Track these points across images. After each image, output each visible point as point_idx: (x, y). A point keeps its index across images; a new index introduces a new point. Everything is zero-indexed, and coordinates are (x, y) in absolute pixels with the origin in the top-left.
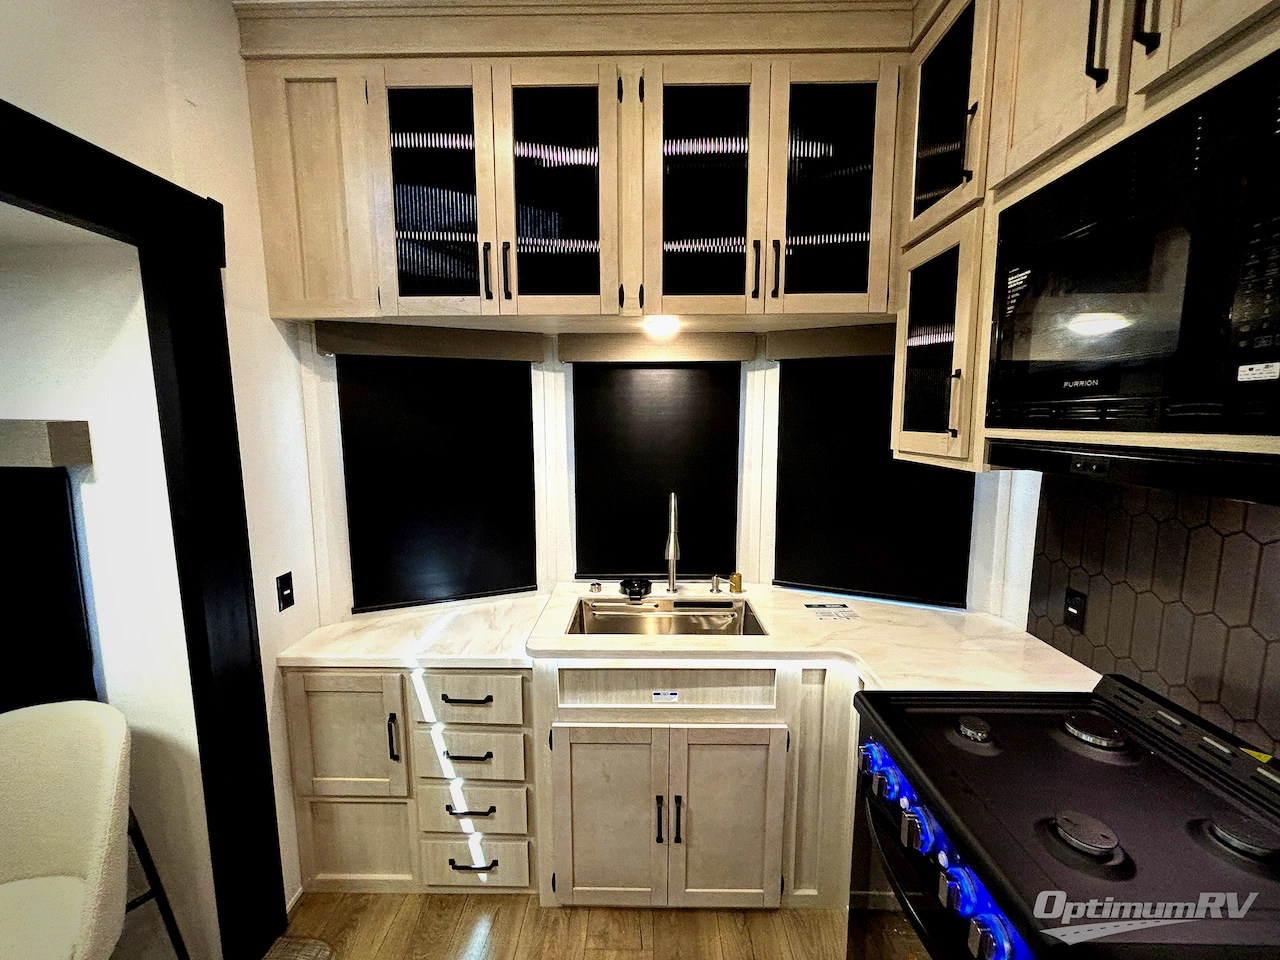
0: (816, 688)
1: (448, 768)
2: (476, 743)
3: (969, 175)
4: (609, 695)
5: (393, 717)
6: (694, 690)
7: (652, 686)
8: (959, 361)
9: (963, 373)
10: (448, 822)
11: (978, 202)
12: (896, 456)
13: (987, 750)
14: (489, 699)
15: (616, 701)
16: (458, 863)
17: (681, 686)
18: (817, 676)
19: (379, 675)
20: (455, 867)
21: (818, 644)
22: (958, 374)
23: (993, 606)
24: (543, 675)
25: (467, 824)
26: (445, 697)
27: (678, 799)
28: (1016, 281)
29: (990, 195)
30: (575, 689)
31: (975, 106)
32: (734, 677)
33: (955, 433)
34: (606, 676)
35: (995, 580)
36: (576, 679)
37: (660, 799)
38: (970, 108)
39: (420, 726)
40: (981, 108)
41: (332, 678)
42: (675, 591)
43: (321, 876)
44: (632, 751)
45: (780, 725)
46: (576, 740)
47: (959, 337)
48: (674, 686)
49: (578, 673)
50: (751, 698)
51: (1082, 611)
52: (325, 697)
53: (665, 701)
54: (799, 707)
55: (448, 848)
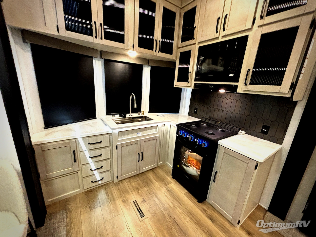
0: (163, 128)
1: (90, 160)
2: (98, 152)
3: (194, 39)
4: (128, 135)
5: (74, 151)
6: (144, 132)
7: (137, 132)
8: (190, 70)
9: (191, 72)
10: (91, 173)
11: (195, 44)
12: (175, 86)
13: (195, 127)
14: (101, 141)
15: (130, 136)
16: (93, 181)
17: (142, 131)
18: (163, 126)
19: (69, 141)
20: (93, 182)
21: (164, 120)
22: (190, 72)
23: (183, 113)
24: (115, 134)
25: (95, 172)
26: (89, 144)
27: (142, 153)
28: (201, 58)
29: (197, 43)
30: (121, 136)
31: (196, 27)
32: (151, 128)
33: (189, 82)
34: (128, 132)
35: (183, 108)
36: (122, 133)
37: (139, 153)
38: (194, 27)
39: (81, 152)
40: (197, 27)
41: (52, 145)
42: (131, 115)
43: (49, 200)
44: (133, 145)
45: (158, 135)
46: (123, 146)
47: (191, 66)
48: (141, 131)
49: (122, 132)
50: (153, 131)
51: (197, 111)
52: (49, 151)
53: (139, 134)
54: (161, 132)
55: (91, 179)
